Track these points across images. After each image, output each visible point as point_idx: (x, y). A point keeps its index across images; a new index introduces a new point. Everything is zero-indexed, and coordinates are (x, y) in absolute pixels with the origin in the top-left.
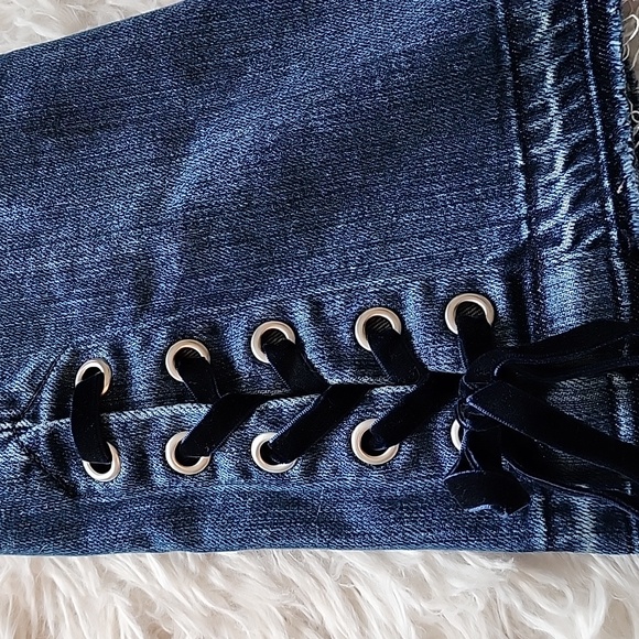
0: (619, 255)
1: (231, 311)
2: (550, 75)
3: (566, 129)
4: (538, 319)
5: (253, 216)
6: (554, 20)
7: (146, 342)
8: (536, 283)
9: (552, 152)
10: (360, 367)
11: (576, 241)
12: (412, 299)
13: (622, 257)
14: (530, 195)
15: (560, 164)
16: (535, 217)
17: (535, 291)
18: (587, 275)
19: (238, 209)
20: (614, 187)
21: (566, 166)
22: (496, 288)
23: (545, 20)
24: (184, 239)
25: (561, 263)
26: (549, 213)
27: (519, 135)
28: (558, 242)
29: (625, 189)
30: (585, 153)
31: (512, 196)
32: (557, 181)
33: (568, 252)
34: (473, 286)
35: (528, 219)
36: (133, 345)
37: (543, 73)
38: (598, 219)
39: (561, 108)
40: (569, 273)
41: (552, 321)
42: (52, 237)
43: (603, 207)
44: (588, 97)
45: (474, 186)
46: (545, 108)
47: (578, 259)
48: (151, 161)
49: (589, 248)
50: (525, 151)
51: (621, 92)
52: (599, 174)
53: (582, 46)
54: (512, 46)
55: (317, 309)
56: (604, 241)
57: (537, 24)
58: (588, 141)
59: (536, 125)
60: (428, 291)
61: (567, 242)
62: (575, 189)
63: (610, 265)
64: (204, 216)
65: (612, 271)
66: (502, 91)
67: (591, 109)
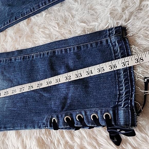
0: (130, 109)
1: (74, 112)
2: (123, 81)
3: (125, 89)
4: (118, 118)
5: (80, 98)
6: (124, 73)
7: (62, 116)
8: (118, 112)
9: (123, 92)
10: (92, 123)
11: (124, 106)
12: (99, 113)
13: (130, 110)
14: (119, 99)
15: (124, 94)
16: (119, 102)
17: (117, 113)
18: (125, 112)
19: (79, 97)
20: (131, 98)
21: (125, 95)
22: (111, 112)
23: (122, 72)
24: (71, 100)
25: (121, 109)
26: (121, 101)
27: (118, 89)
28: (121, 106)
29: (132, 99)
30: (128, 93)
31: (116, 98)
32: (123, 97)
33: (122, 108)
34: (108, 112)
35: (118, 102)
36: (60, 116)
37: (122, 80)
38: (128, 103)
39: (125, 86)
40: (122, 112)
41: (120, 119)
42: (53, 99)
43: (128, 101)
44: (129, 84)
45: (111, 96)
46: (122, 86)
47: (124, 109)
48: (65, 88)
49: (126, 107)
50: (119, 92)
51: (134, 84)
52: (129, 96)
53: (128, 77)
54: (117, 76)
55: (86, 113)
56: (128, 106)
57: (121, 73)
58: (129, 91)
59: (121, 88)
60: (101, 112)
61: (122, 106)
62: (125, 98)
63: (129, 111)
64: (74, 97)
65: (129, 112)
66: (116, 83)
67: (129, 86)
